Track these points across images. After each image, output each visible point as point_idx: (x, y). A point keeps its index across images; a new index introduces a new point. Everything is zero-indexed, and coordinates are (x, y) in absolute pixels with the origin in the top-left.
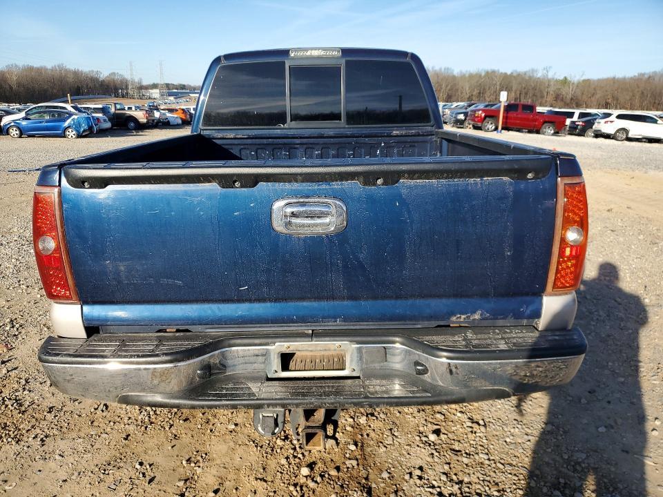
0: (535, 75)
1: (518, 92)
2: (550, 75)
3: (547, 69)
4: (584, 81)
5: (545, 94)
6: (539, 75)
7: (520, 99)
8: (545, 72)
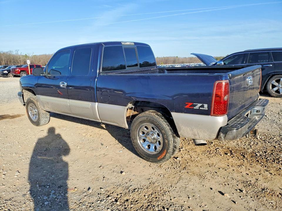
0: (12, 54)
1: (6, 61)
2: (19, 53)
3: (17, 51)
4: (34, 56)
5: (19, 61)
6: (14, 53)
7: (8, 64)
8: (16, 52)
